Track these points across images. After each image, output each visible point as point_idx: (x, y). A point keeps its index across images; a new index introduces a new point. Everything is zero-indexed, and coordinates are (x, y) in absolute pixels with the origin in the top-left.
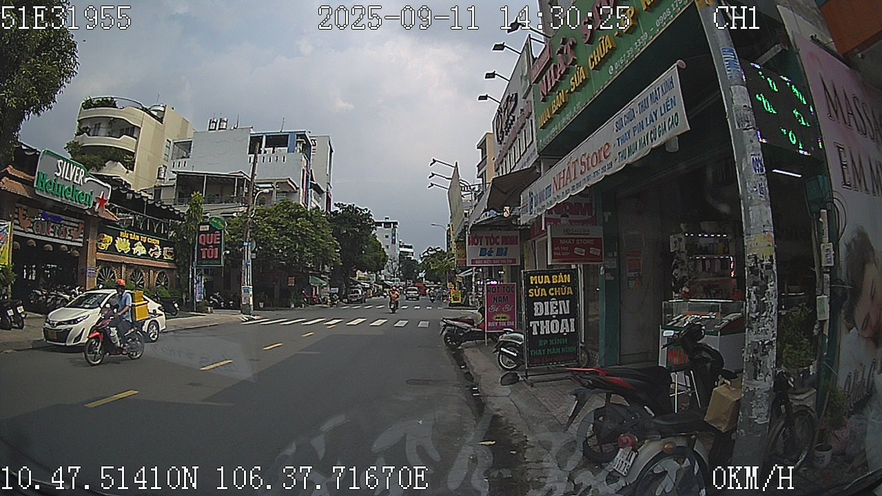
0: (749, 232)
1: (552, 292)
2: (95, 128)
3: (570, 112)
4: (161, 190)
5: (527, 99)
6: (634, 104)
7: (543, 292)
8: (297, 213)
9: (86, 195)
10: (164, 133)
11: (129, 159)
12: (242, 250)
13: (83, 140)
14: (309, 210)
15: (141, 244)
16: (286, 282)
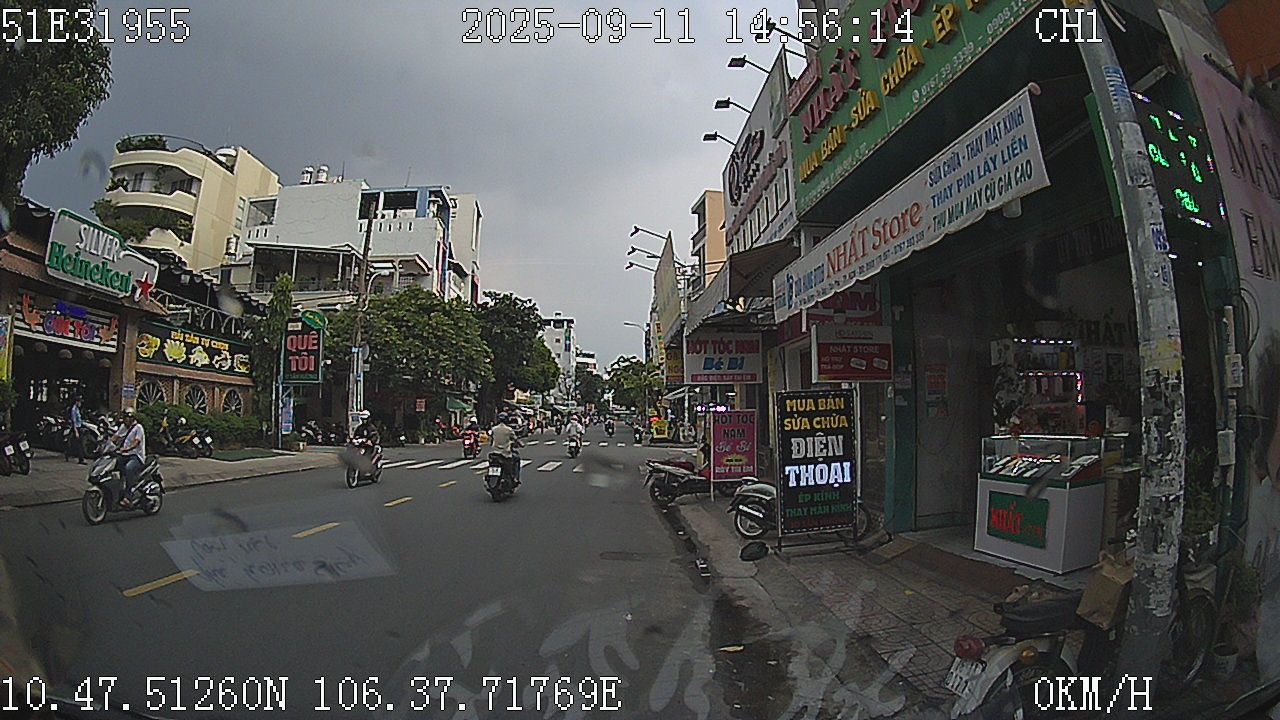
0: (1147, 338)
1: (818, 423)
2: (135, 179)
3: (850, 159)
4: (230, 271)
5: (780, 139)
6: (960, 146)
7: (805, 424)
8: (431, 305)
9: (122, 276)
10: (235, 186)
11: (184, 225)
12: (350, 359)
13: (117, 197)
14: (446, 301)
15: (202, 349)
16: (412, 406)
